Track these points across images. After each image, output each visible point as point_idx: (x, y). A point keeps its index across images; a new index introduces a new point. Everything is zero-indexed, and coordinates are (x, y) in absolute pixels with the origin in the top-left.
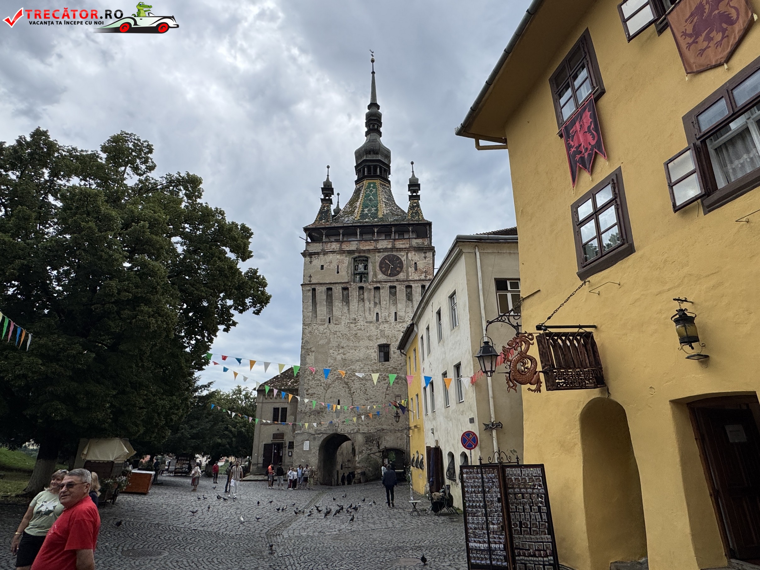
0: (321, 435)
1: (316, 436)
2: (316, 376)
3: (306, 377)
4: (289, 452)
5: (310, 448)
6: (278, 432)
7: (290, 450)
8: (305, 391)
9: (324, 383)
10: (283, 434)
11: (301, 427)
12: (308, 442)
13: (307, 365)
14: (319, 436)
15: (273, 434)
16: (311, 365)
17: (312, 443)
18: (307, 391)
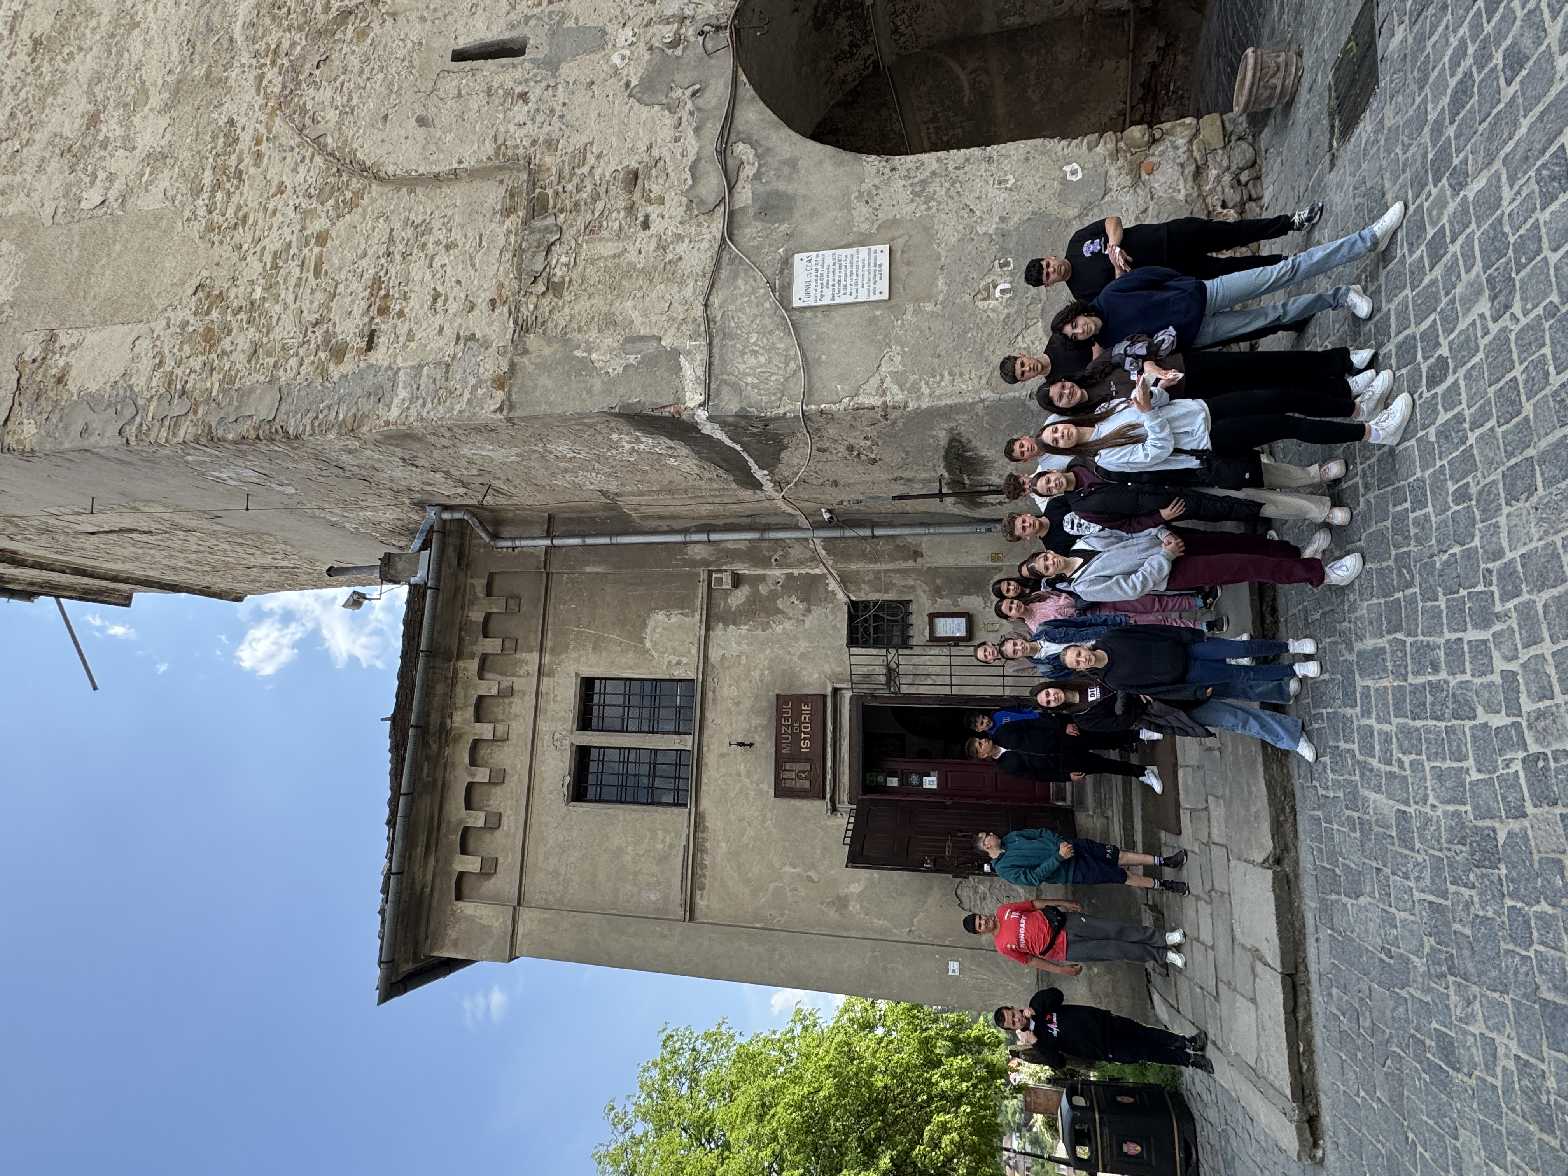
0: (742, 149)
1: (744, 195)
2: (237, 295)
3: (228, 381)
4: (936, 640)
5: (864, 240)
6: (766, 747)
7: (919, 632)
8: (335, 371)
9: (307, 215)
10: (781, 700)
11: (650, 362)
12: (800, 261)
13: (139, 382)
14: (749, 171)
15: (782, 791)
16: (144, 345)
17: (811, 229)
18: (339, 353)
